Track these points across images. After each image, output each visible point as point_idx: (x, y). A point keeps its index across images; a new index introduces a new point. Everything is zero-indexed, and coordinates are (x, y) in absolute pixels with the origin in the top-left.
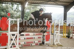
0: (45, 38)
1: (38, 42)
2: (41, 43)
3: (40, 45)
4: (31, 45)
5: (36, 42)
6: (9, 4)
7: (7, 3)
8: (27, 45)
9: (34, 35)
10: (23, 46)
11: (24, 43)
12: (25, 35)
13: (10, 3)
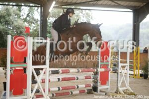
0: (99, 79)
1: (86, 87)
2: (91, 90)
3: (89, 92)
4: (70, 93)
5: (82, 86)
6: (11, 6)
7: (7, 3)
8: (63, 93)
9: (78, 72)
10: (55, 95)
11: (57, 89)
12: (61, 72)
13: (14, 4)
